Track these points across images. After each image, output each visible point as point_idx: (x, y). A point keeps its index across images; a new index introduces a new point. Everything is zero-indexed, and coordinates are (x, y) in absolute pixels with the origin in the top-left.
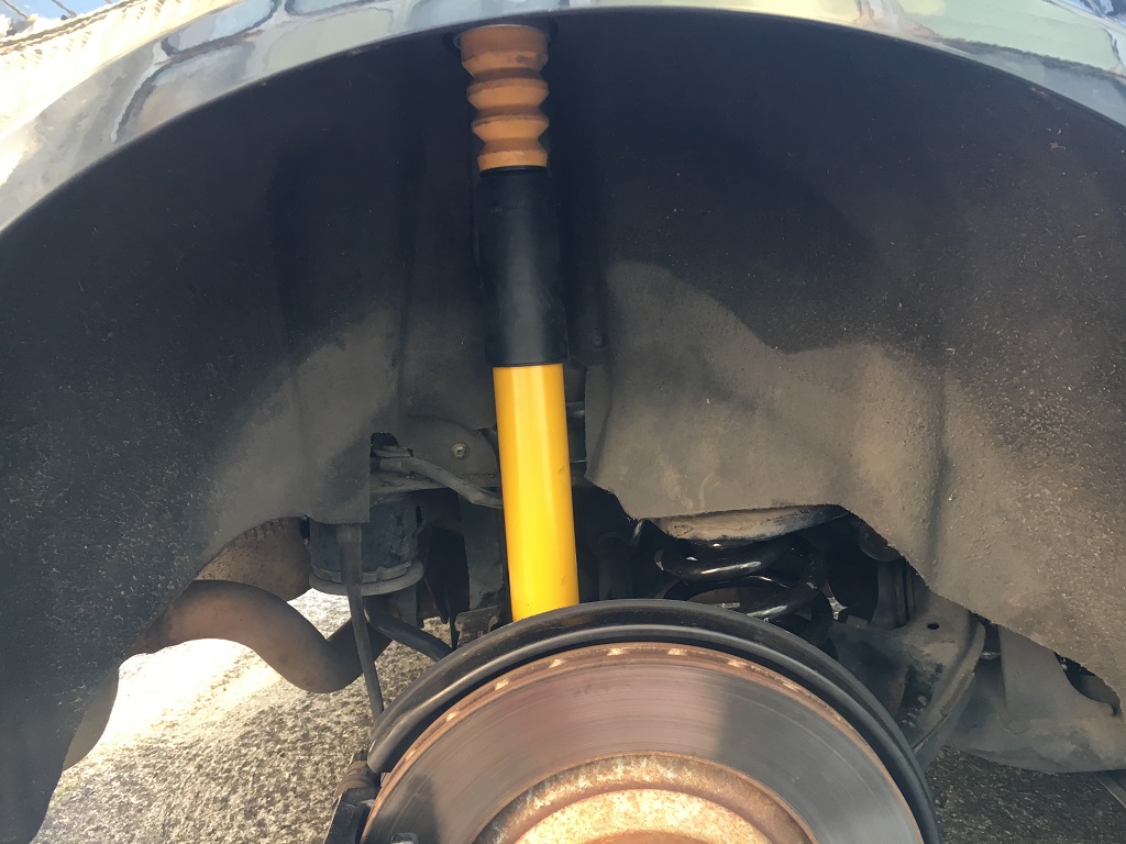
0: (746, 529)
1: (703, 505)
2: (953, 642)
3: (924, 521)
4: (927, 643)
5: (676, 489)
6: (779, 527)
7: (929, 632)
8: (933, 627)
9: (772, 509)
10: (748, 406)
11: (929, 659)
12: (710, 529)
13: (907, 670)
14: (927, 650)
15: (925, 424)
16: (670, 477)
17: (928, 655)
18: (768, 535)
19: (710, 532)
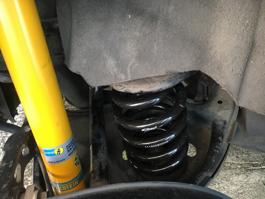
0: (153, 87)
1: (130, 77)
2: (229, 109)
3: (241, 75)
4: (218, 111)
5: (115, 69)
6: (169, 85)
7: (219, 105)
8: (220, 102)
9: (165, 75)
10: (153, 18)
11: (220, 118)
12: (134, 87)
13: (212, 123)
14: (219, 114)
15: (250, 24)
16: (111, 63)
17: (220, 116)
18: (164, 88)
19: (134, 89)
